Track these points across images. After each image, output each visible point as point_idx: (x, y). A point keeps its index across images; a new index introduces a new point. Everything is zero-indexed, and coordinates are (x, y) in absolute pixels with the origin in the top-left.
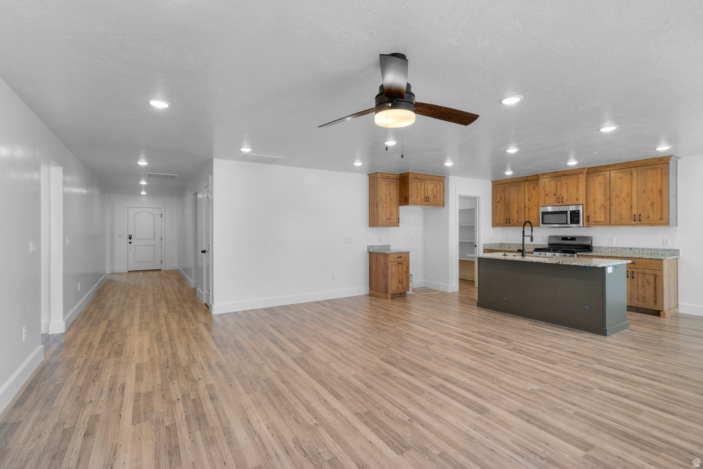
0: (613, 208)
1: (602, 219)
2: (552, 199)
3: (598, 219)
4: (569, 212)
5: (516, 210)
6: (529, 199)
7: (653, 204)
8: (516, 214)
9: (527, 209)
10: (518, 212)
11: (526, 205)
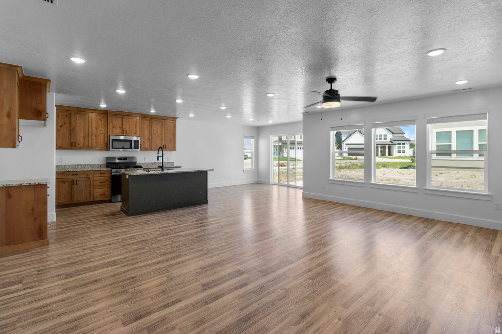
0: (153, 140)
1: (148, 146)
2: (118, 131)
3: (146, 147)
4: (133, 141)
5: (82, 135)
6: (96, 128)
7: (170, 140)
8: (82, 140)
9: (94, 136)
10: (84, 138)
11: (94, 133)
